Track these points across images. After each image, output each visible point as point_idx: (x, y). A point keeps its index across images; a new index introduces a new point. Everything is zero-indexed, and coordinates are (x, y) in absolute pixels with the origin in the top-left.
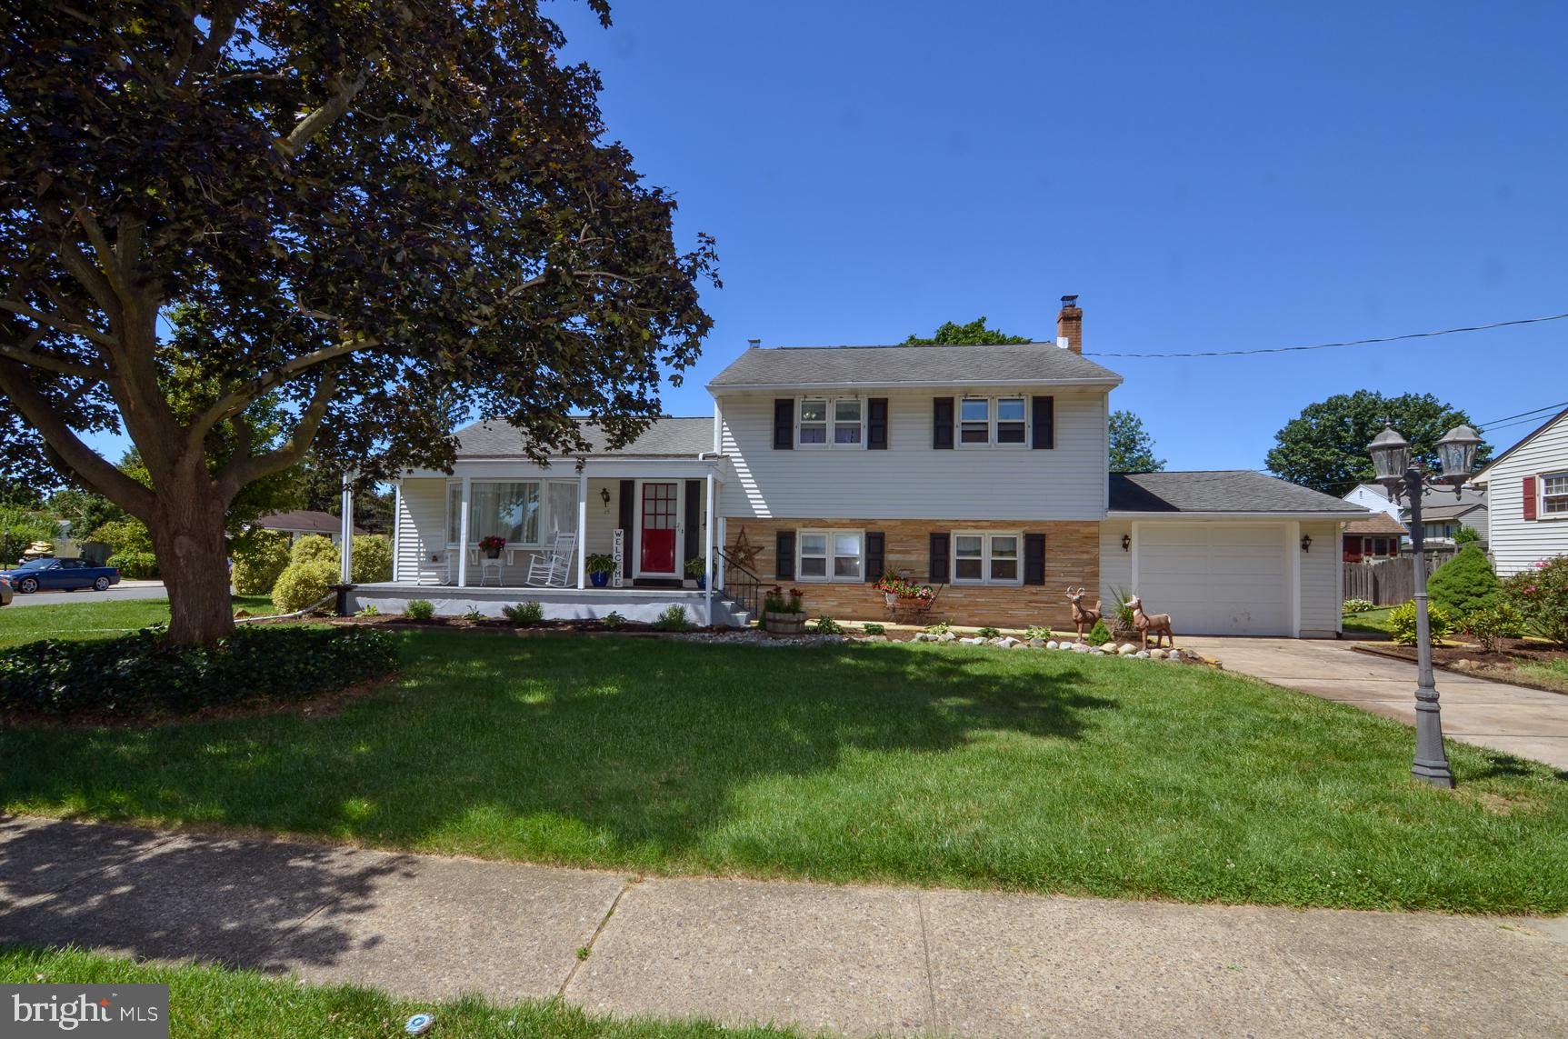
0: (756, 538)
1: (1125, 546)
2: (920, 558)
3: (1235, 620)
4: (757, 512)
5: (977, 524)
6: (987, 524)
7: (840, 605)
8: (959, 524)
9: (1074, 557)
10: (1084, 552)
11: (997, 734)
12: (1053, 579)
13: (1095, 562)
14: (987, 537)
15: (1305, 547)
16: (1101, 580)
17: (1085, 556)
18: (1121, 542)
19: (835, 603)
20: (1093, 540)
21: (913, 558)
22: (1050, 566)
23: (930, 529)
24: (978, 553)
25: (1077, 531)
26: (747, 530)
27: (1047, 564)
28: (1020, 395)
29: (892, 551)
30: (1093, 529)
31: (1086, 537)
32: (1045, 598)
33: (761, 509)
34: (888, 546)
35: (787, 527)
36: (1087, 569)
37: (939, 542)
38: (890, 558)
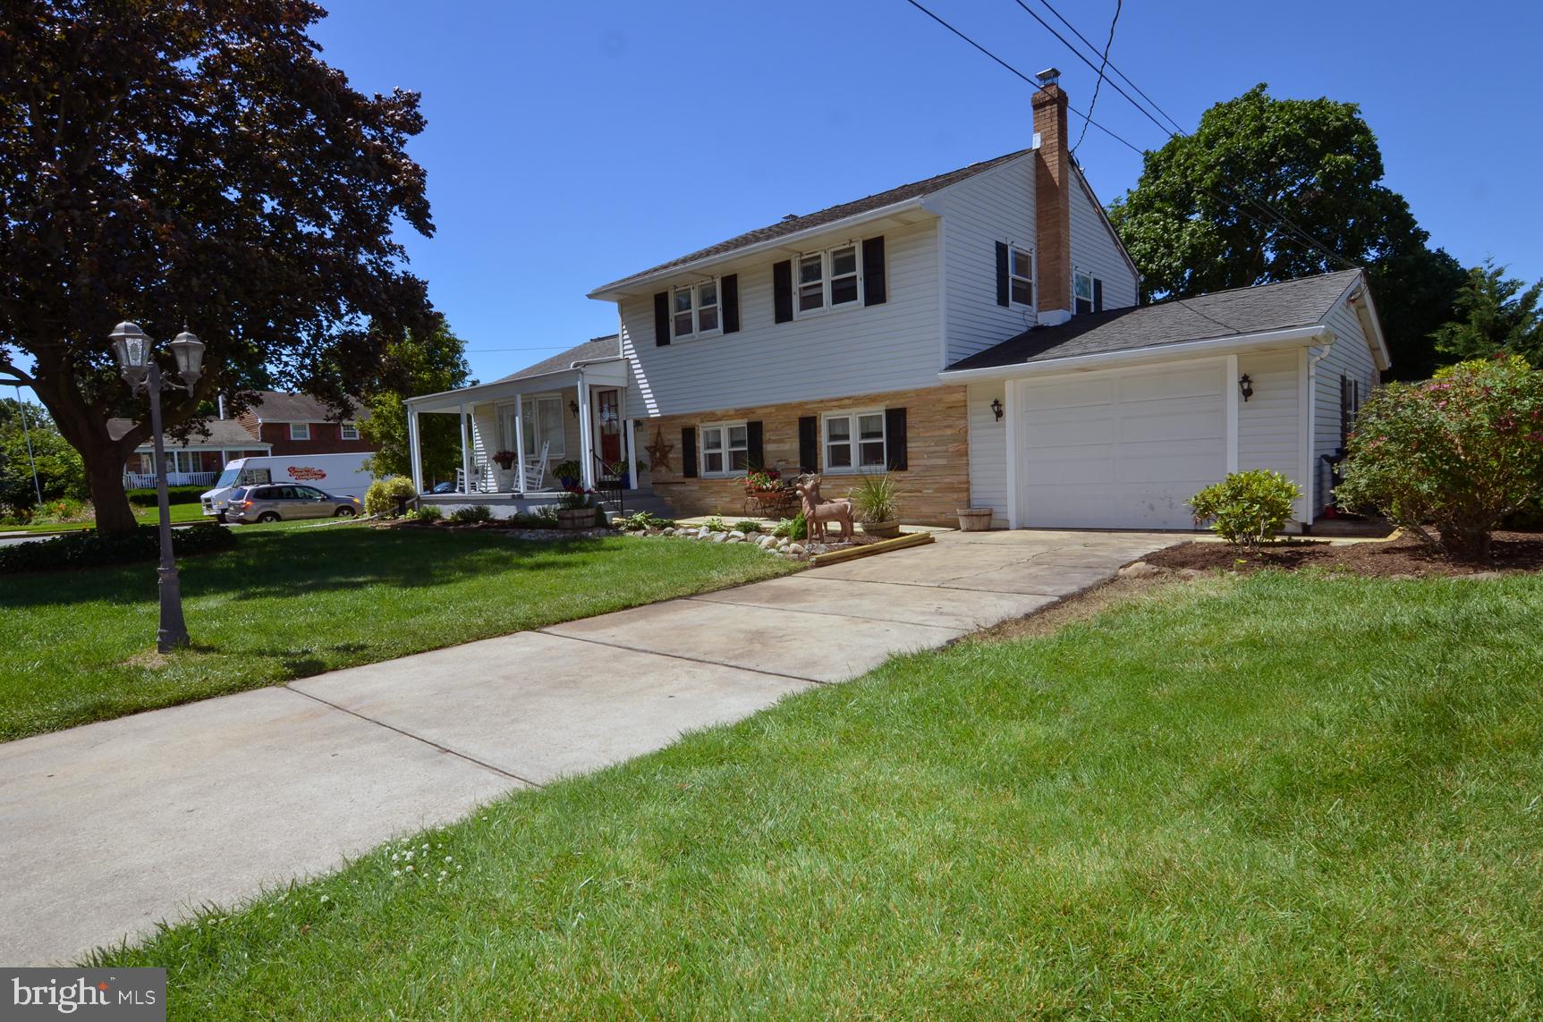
0: (670, 437)
1: (999, 414)
2: (792, 446)
3: (1152, 508)
4: (650, 412)
5: (840, 402)
6: (850, 402)
7: (732, 501)
8: (826, 403)
9: (937, 433)
10: (946, 427)
12: (915, 462)
13: (962, 437)
14: (854, 417)
15: (1247, 393)
16: (973, 460)
17: (949, 432)
19: (728, 499)
20: (961, 409)
21: (786, 447)
22: (913, 446)
23: (800, 413)
24: (847, 437)
25: (940, 401)
26: (662, 430)
27: (909, 445)
28: (851, 242)
29: (769, 441)
30: (958, 396)
31: (955, 407)
32: (908, 486)
33: (653, 410)
34: (767, 436)
35: (693, 422)
36: (952, 448)
37: (808, 427)
38: (769, 448)
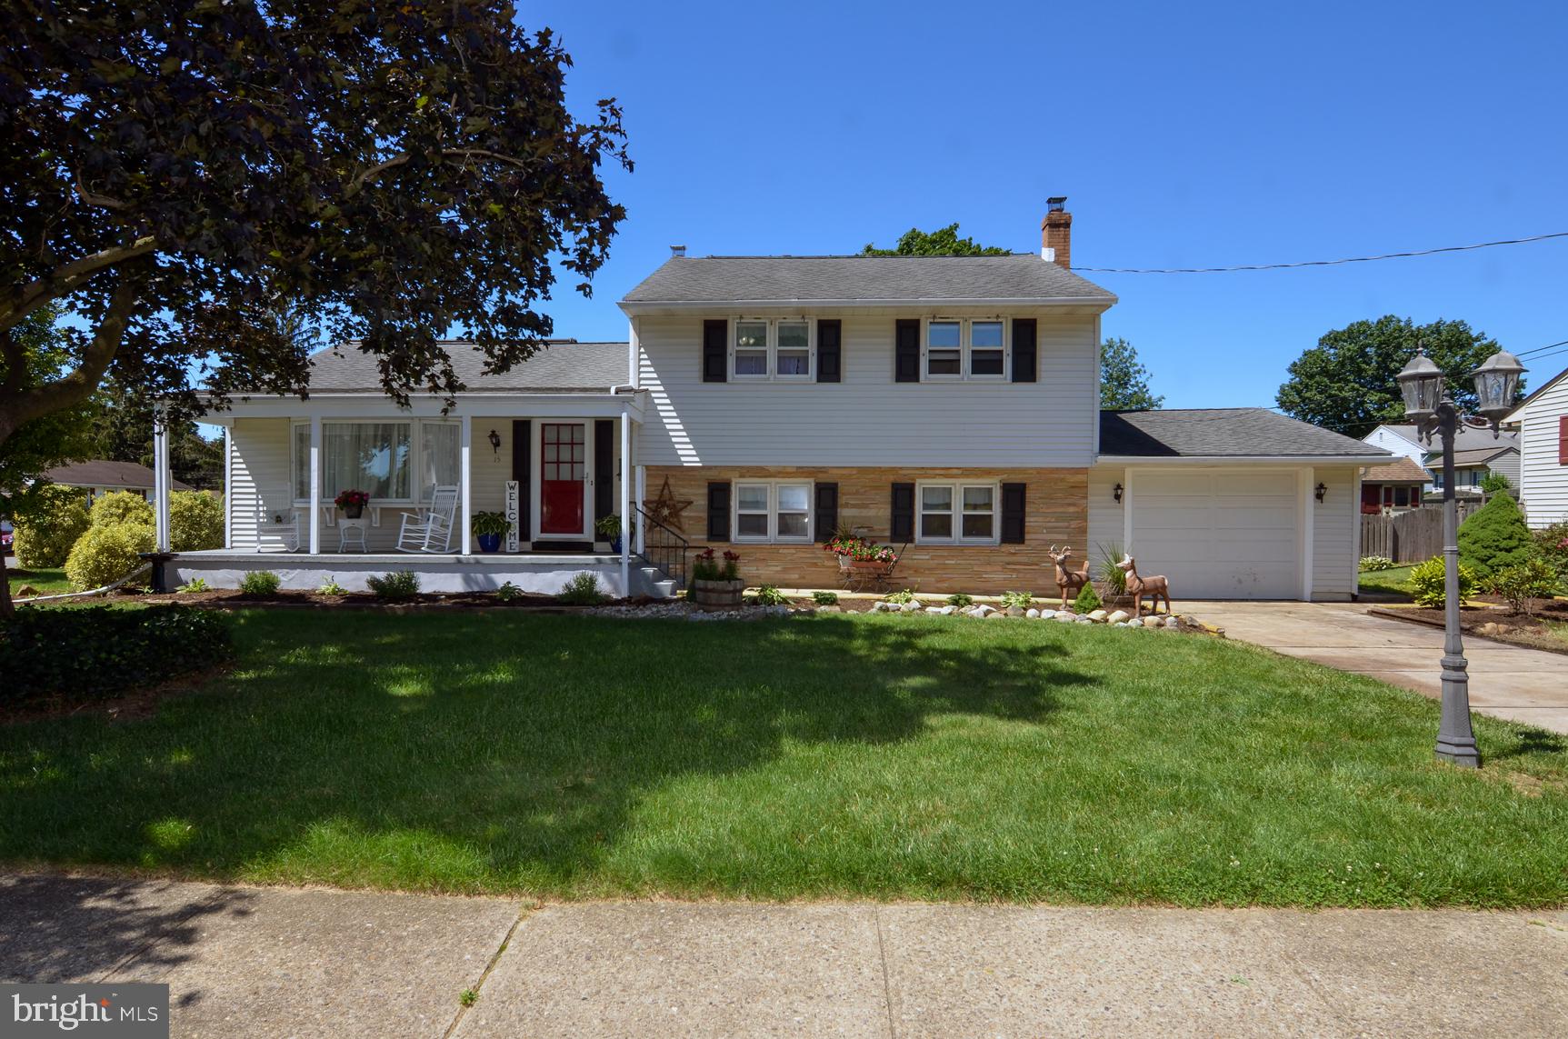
0: (682, 491)
1: (1118, 497)
2: (880, 513)
3: (1240, 582)
4: (683, 459)
5: (947, 472)
6: (960, 472)
7: (785, 570)
8: (926, 472)
9: (1062, 510)
10: (1069, 505)
11: (968, 718)
12: (1033, 536)
13: (1083, 516)
14: (958, 487)
15: (1319, 496)
16: (1090, 537)
17: (1071, 509)
18: (1113, 493)
19: (779, 568)
20: (1080, 490)
21: (871, 512)
22: (1030, 521)
23: (892, 478)
24: (948, 506)
25: (1062, 480)
26: (671, 481)
27: (1027, 519)
28: (998, 317)
29: (847, 505)
30: (1080, 478)
31: (1073, 486)
32: (1024, 559)
33: (688, 456)
34: (842, 500)
35: (724, 476)
36: (1074, 524)
37: (902, 494)
38: (845, 513)
